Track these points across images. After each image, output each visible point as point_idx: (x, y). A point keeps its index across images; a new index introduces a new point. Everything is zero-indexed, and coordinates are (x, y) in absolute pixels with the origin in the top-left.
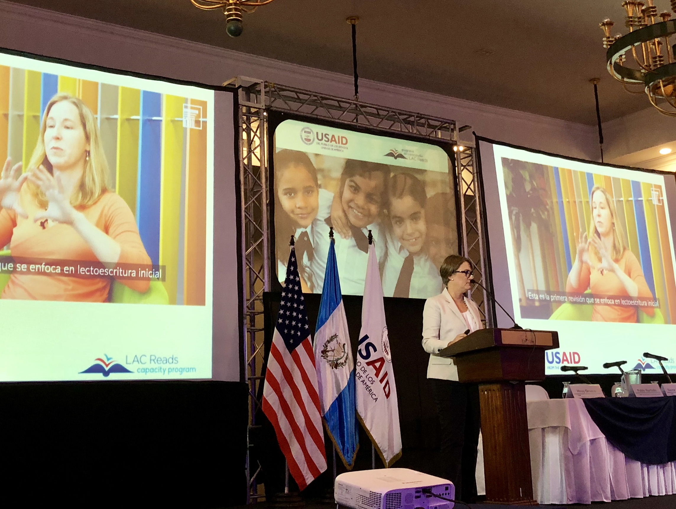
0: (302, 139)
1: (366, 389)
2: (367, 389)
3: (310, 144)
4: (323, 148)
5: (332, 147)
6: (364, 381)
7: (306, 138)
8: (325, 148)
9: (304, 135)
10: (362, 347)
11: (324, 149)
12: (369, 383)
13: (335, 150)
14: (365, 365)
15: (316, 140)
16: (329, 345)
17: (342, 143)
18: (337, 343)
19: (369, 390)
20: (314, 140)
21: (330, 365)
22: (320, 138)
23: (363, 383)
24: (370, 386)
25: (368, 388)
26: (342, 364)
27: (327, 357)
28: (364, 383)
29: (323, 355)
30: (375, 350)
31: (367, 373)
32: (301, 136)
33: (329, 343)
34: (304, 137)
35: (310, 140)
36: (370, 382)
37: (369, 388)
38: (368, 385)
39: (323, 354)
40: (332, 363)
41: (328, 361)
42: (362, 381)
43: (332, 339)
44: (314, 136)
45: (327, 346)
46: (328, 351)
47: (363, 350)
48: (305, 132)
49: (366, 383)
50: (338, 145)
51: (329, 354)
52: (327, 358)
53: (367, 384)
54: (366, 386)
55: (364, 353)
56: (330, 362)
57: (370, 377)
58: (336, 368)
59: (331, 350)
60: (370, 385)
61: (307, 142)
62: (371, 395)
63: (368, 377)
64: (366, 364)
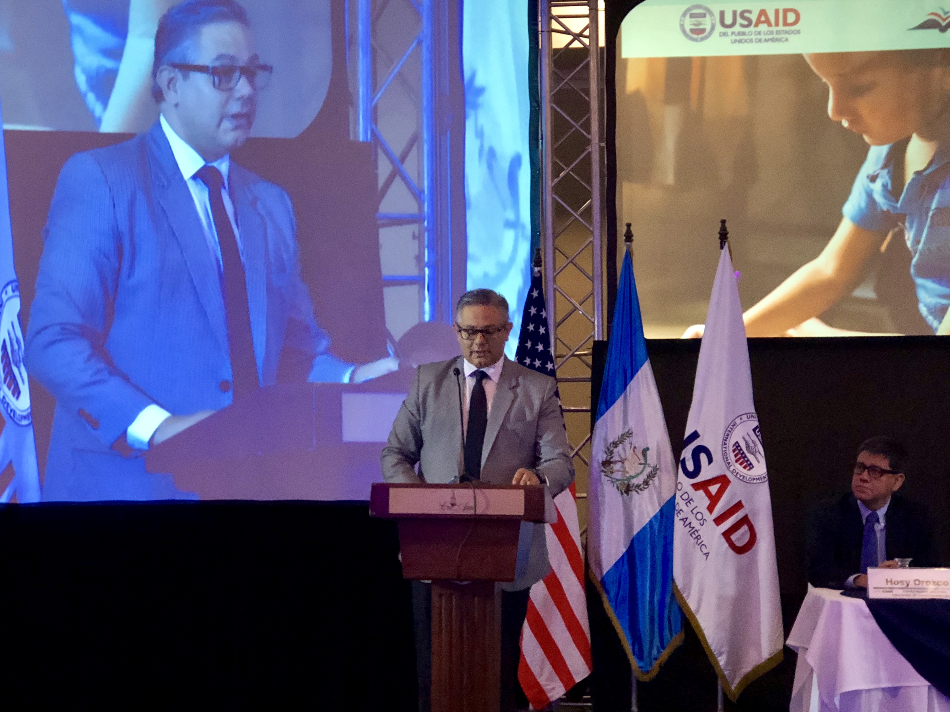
0: (684, 31)
1: (691, 535)
2: (693, 535)
3: (702, 39)
4: (735, 41)
5: (759, 37)
6: (687, 518)
7: (693, 27)
8: (740, 41)
9: (689, 24)
10: (687, 453)
11: (737, 44)
12: (695, 524)
13: (766, 40)
14: (690, 490)
15: (719, 28)
16: (616, 450)
17: (785, 24)
18: (631, 447)
19: (696, 537)
20: (713, 28)
21: (618, 488)
22: (728, 20)
23: (685, 522)
24: (697, 529)
25: (693, 532)
26: (638, 486)
27: (612, 472)
28: (687, 522)
29: (604, 469)
30: (710, 460)
31: (692, 505)
32: (682, 26)
33: (616, 447)
34: (688, 27)
35: (703, 31)
36: (699, 521)
37: (696, 533)
38: (693, 528)
39: (604, 467)
40: (621, 484)
41: (614, 480)
42: (682, 519)
43: (621, 440)
44: (715, 19)
45: (611, 452)
46: (615, 462)
47: (688, 460)
48: (692, 16)
49: (690, 523)
50: (774, 29)
51: (617, 467)
52: (610, 475)
53: (692, 526)
54: (690, 529)
55: (690, 467)
56: (618, 482)
57: (698, 513)
58: (628, 494)
59: (619, 460)
60: (698, 527)
61: (695, 36)
62: (700, 546)
63: (695, 511)
64: (691, 487)
